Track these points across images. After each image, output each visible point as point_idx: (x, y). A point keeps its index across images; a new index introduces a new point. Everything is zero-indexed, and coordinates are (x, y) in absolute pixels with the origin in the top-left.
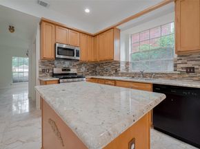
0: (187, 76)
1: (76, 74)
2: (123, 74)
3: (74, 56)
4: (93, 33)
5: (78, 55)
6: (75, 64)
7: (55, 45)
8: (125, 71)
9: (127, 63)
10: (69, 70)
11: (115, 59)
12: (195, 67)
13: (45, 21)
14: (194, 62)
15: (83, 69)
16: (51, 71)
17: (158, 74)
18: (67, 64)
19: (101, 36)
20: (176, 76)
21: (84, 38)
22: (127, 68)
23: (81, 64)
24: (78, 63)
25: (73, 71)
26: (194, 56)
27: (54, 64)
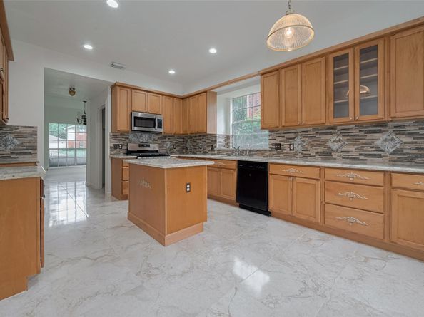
0: (276, 152)
1: (157, 151)
2: (220, 152)
3: (154, 127)
4: (181, 94)
5: (160, 126)
6: (156, 137)
7: (131, 113)
8: (223, 148)
9: (227, 137)
10: (148, 146)
11: (208, 132)
12: (282, 143)
13: (119, 86)
14: (280, 139)
15: (168, 145)
16: (124, 148)
17: (253, 151)
18: (145, 138)
19: (192, 100)
20: (268, 153)
21: (168, 101)
22: (227, 144)
23: (165, 137)
24: (160, 136)
25: (153, 147)
26: (280, 132)
27: (128, 138)
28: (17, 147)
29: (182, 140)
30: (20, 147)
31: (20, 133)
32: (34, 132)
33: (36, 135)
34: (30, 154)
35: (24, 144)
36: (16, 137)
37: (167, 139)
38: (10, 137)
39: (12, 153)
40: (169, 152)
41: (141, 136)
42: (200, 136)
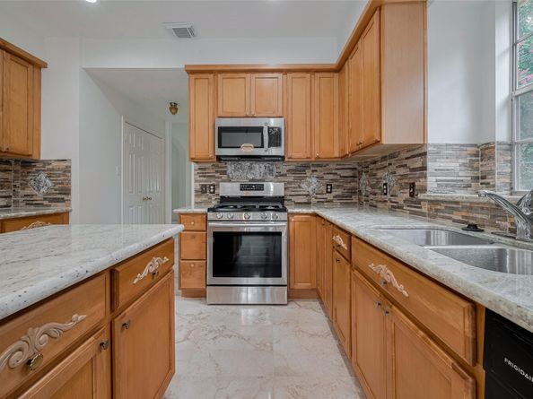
3: (263, 146)
5: (276, 142)
7: (215, 122)
10: (260, 188)
13: (193, 73)
15: (311, 184)
27: (225, 173)
28: (50, 191)
29: (349, 173)
30: (53, 191)
31: (53, 169)
32: (67, 167)
33: (70, 172)
34: (63, 200)
35: (57, 187)
36: (49, 176)
37: (308, 172)
38: (43, 176)
39: (45, 199)
40: (313, 200)
41: (251, 168)
42: (384, 158)
